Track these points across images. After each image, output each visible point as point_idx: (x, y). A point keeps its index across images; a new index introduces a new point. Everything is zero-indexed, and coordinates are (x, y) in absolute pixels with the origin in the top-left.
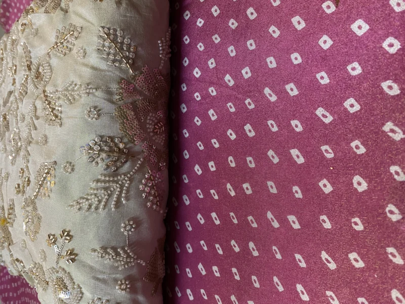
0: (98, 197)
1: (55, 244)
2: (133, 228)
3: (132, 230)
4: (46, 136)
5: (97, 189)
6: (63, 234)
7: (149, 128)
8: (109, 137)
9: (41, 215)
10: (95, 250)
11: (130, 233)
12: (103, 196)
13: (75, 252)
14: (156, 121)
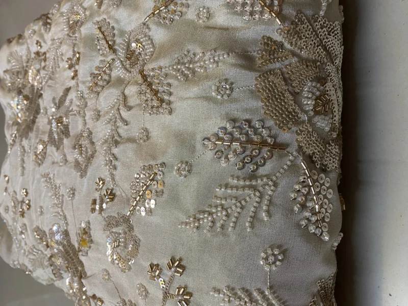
0: (226, 210)
1: (160, 277)
2: (279, 260)
3: (278, 263)
4: (146, 130)
5: (226, 199)
6: (173, 264)
7: (307, 104)
8: (246, 121)
9: (140, 237)
10: (218, 291)
11: (274, 268)
12: (234, 208)
13: (190, 290)
14: (318, 93)
